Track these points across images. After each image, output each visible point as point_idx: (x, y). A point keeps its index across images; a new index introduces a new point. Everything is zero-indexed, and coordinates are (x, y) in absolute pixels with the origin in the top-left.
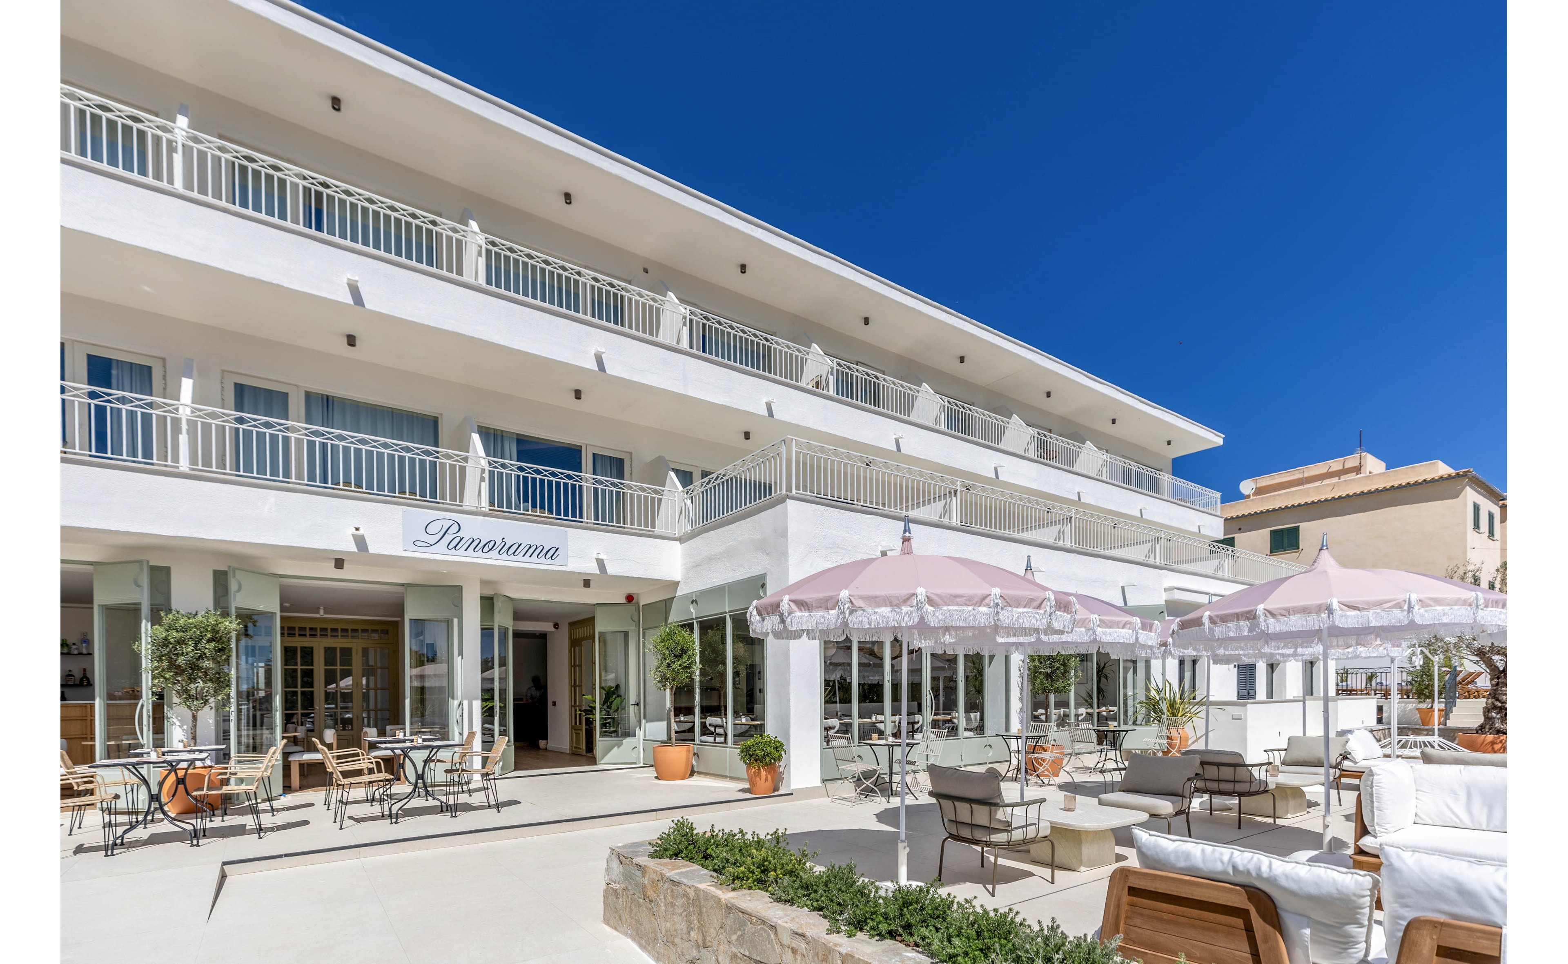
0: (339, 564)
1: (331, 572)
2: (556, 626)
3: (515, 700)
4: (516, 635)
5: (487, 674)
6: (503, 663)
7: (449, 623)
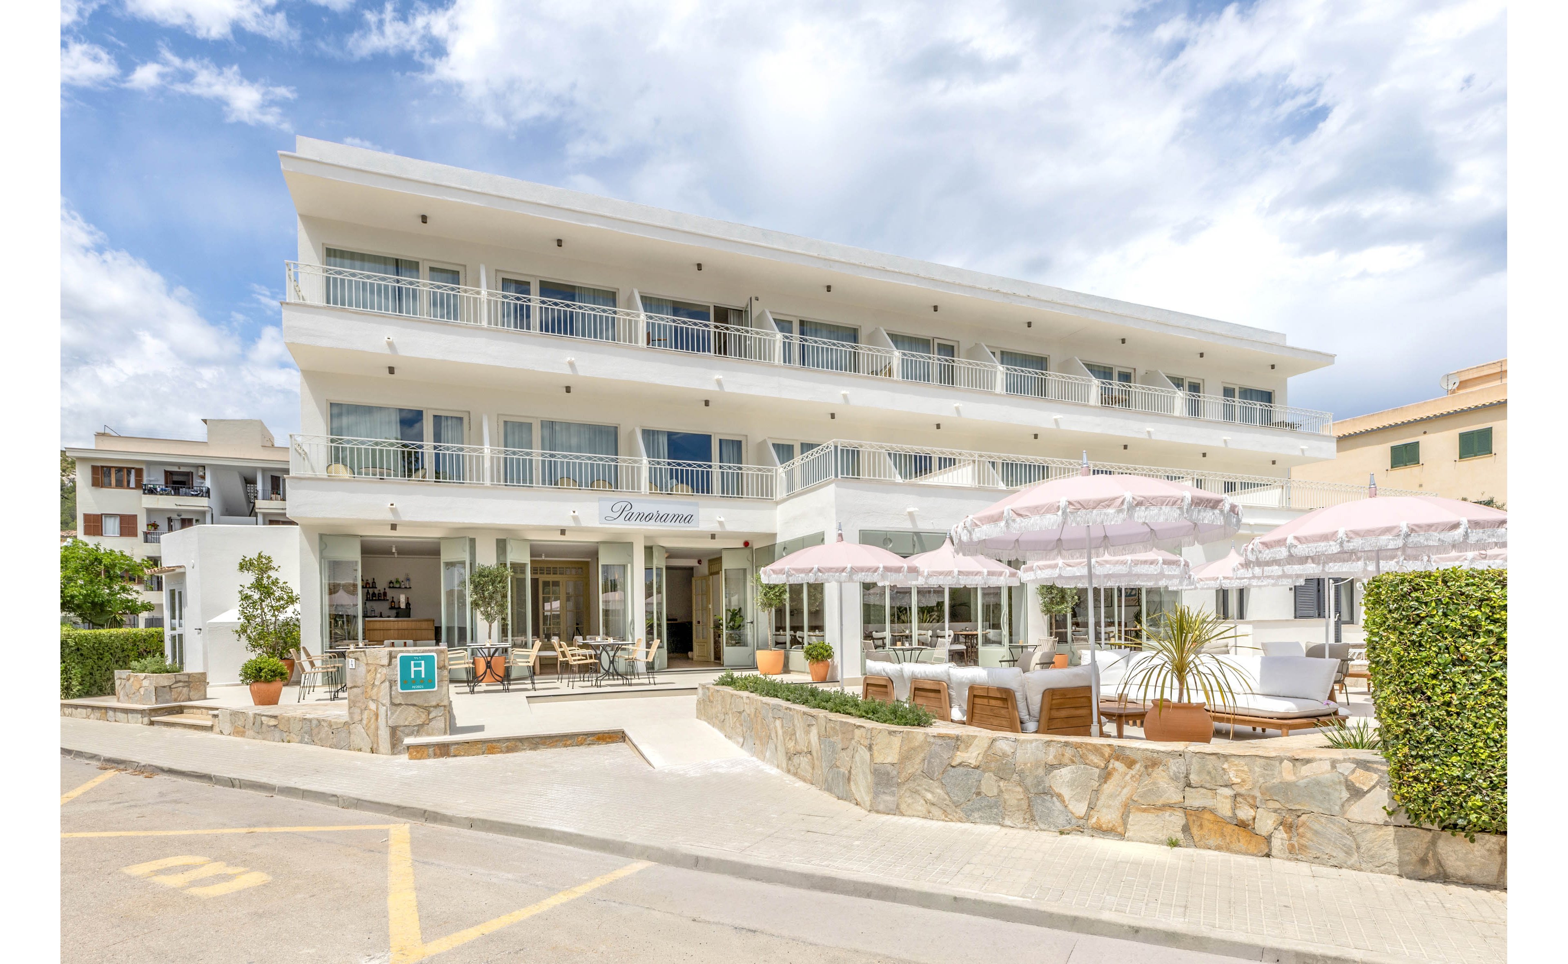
0: (563, 532)
1: (558, 537)
2: (699, 562)
3: (668, 620)
4: (668, 568)
5: (649, 600)
6: (659, 592)
7: (624, 567)
